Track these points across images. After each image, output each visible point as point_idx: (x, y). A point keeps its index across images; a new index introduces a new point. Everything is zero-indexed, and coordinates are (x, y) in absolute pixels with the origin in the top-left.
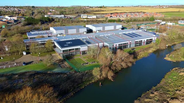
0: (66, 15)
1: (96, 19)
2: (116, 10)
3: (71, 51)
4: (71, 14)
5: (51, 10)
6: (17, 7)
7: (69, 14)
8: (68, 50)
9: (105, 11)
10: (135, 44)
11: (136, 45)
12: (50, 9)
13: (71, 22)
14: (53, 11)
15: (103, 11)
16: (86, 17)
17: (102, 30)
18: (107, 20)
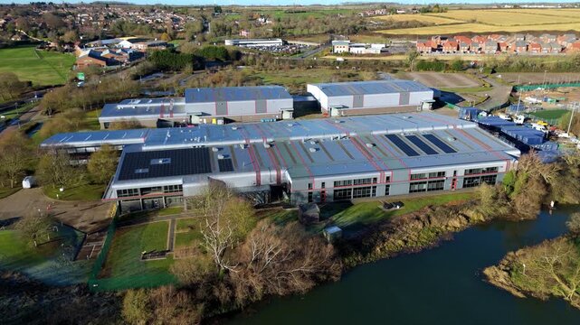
0: (290, 39)
1: (377, 55)
2: (474, 21)
3: (152, 194)
4: (309, 35)
5: (263, 20)
6: (177, 8)
7: (301, 37)
8: (136, 190)
9: (434, 25)
10: (411, 184)
11: (416, 187)
12: (262, 17)
13: (287, 65)
14: (267, 22)
15: (425, 26)
16: (346, 50)
17: (351, 106)
18: (414, 64)
